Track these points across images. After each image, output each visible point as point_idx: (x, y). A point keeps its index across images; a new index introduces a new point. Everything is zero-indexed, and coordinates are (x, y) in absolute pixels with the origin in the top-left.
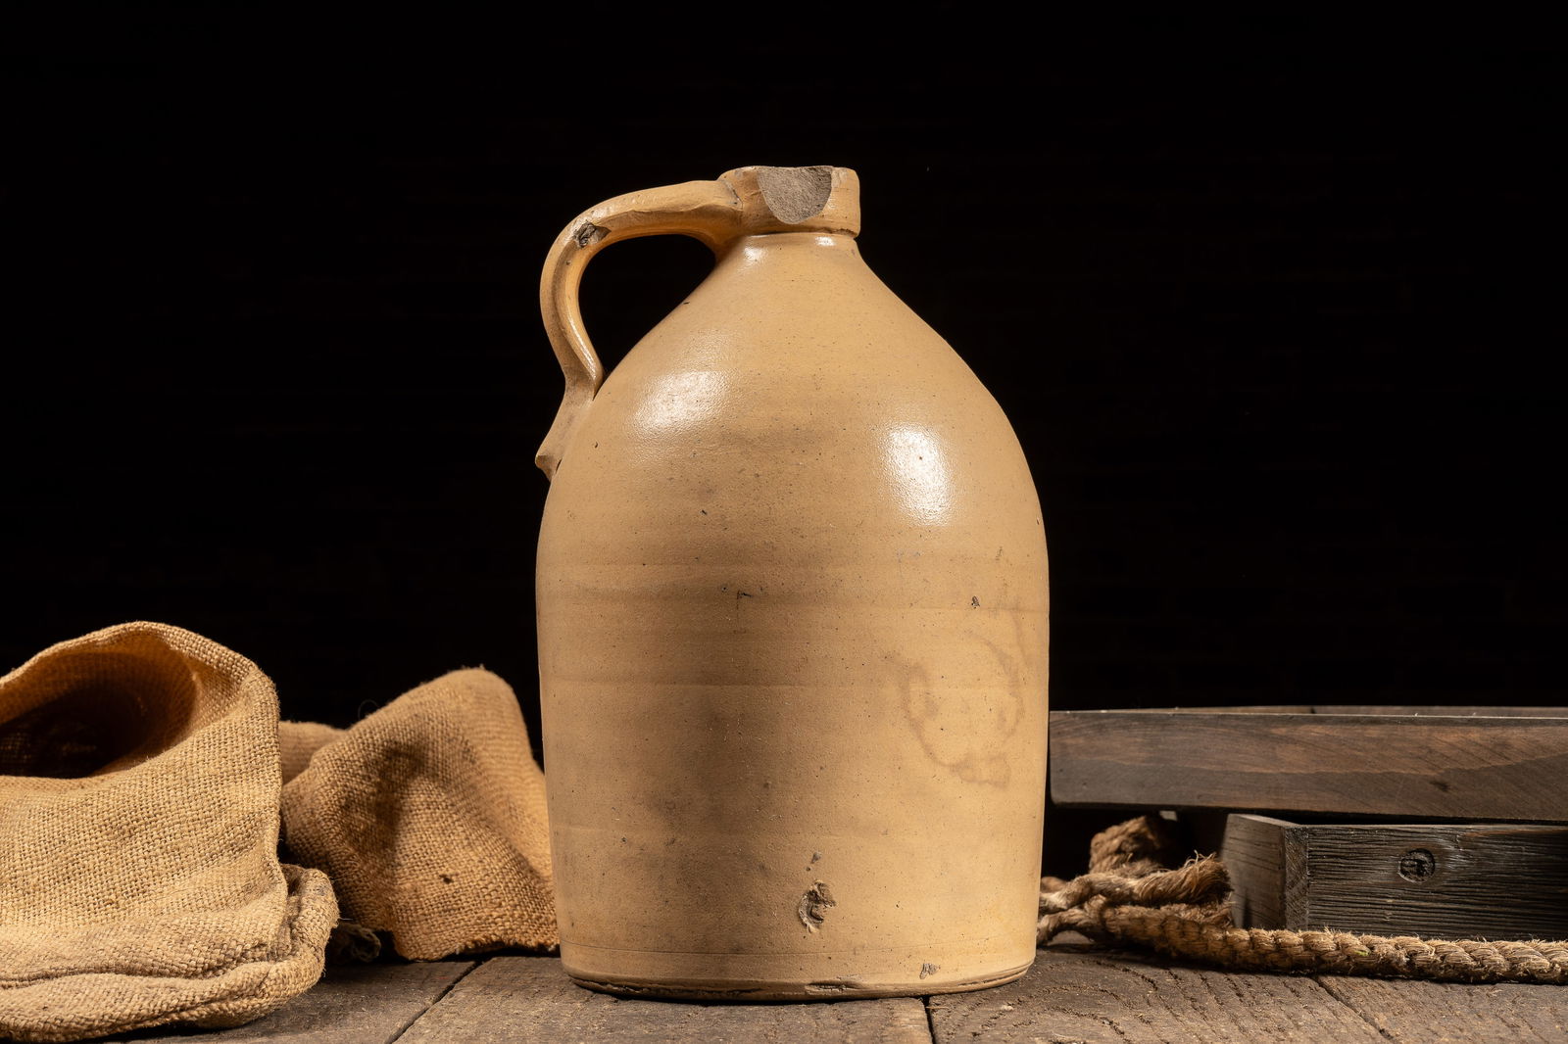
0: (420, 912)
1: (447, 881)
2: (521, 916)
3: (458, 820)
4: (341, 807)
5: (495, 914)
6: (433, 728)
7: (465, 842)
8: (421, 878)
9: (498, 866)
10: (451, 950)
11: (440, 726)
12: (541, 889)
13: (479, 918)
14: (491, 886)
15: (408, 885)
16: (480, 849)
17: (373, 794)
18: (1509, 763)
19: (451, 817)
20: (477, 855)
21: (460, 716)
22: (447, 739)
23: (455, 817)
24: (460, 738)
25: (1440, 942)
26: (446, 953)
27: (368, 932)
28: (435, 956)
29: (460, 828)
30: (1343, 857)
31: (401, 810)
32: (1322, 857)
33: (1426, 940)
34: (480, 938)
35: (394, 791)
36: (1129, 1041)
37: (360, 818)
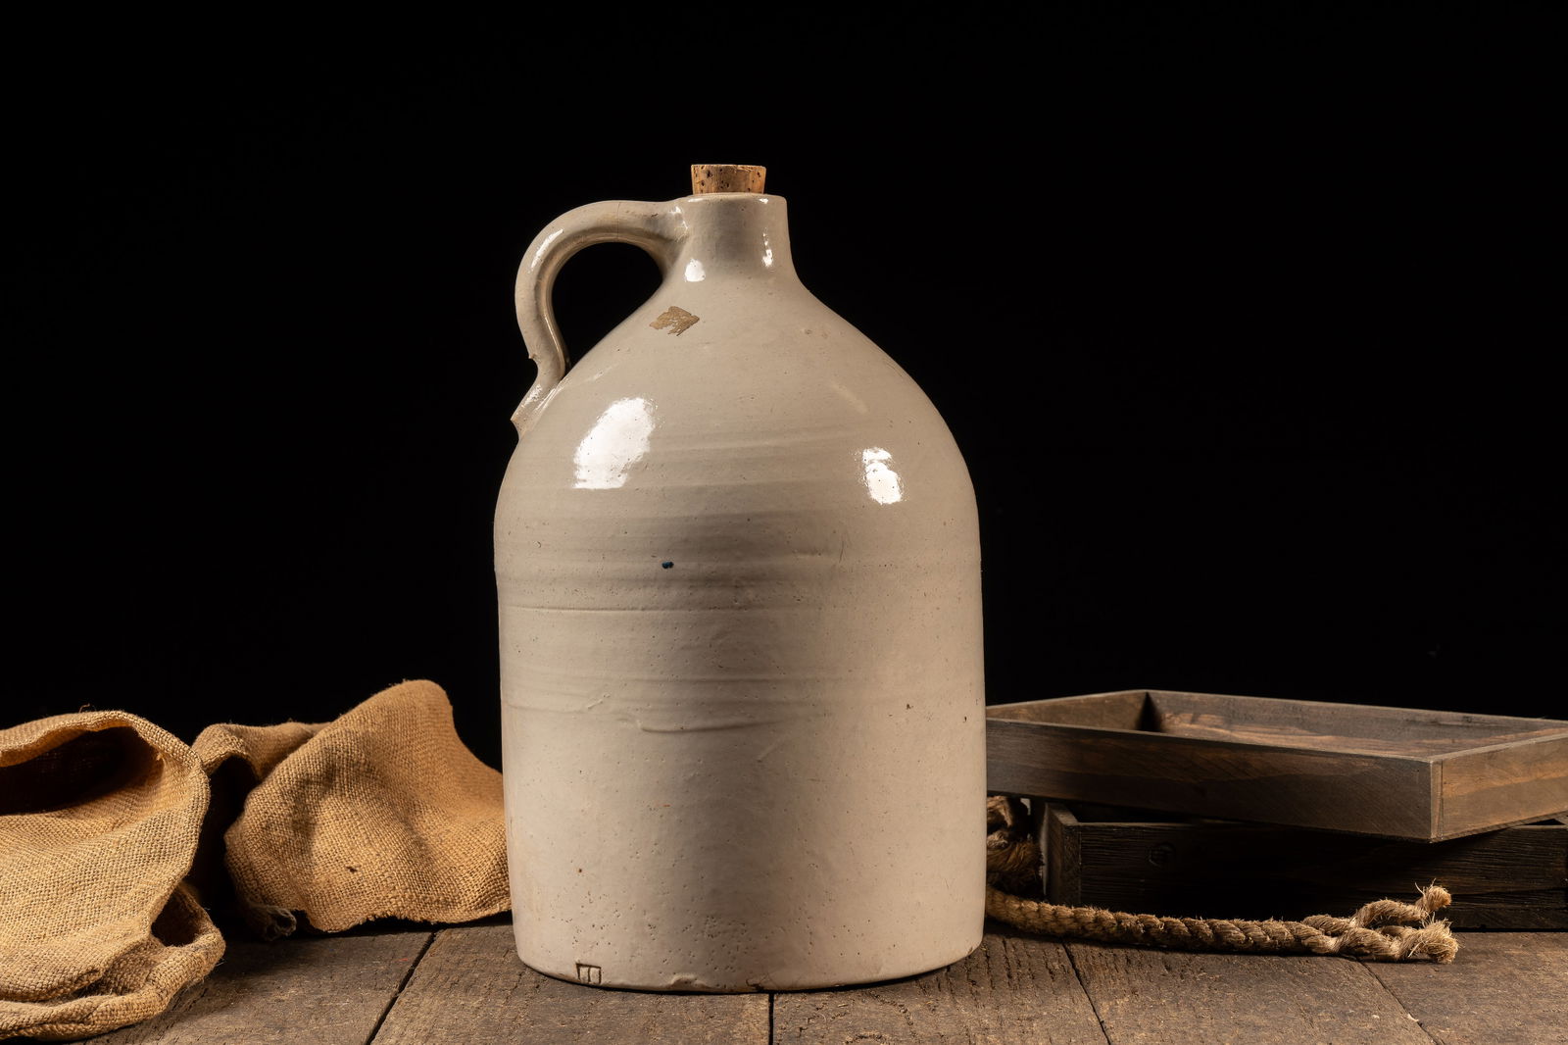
0: (333, 897)
1: (353, 870)
2: (411, 897)
3: (361, 824)
4: (263, 828)
5: (390, 896)
6: (339, 757)
7: (366, 842)
8: (333, 871)
9: (390, 857)
10: (356, 922)
11: (345, 755)
12: (428, 872)
13: (378, 899)
14: (386, 874)
15: (323, 879)
16: (378, 845)
17: (290, 815)
19: (355, 823)
20: (375, 850)
21: (365, 742)
22: (351, 764)
23: (358, 823)
24: (363, 761)
25: (1169, 919)
26: (351, 925)
27: (284, 910)
28: (344, 927)
29: (362, 832)
30: (1107, 849)
31: (315, 824)
32: (1091, 848)
33: (1159, 916)
34: (379, 913)
35: (308, 812)
36: (914, 1034)
37: (278, 835)
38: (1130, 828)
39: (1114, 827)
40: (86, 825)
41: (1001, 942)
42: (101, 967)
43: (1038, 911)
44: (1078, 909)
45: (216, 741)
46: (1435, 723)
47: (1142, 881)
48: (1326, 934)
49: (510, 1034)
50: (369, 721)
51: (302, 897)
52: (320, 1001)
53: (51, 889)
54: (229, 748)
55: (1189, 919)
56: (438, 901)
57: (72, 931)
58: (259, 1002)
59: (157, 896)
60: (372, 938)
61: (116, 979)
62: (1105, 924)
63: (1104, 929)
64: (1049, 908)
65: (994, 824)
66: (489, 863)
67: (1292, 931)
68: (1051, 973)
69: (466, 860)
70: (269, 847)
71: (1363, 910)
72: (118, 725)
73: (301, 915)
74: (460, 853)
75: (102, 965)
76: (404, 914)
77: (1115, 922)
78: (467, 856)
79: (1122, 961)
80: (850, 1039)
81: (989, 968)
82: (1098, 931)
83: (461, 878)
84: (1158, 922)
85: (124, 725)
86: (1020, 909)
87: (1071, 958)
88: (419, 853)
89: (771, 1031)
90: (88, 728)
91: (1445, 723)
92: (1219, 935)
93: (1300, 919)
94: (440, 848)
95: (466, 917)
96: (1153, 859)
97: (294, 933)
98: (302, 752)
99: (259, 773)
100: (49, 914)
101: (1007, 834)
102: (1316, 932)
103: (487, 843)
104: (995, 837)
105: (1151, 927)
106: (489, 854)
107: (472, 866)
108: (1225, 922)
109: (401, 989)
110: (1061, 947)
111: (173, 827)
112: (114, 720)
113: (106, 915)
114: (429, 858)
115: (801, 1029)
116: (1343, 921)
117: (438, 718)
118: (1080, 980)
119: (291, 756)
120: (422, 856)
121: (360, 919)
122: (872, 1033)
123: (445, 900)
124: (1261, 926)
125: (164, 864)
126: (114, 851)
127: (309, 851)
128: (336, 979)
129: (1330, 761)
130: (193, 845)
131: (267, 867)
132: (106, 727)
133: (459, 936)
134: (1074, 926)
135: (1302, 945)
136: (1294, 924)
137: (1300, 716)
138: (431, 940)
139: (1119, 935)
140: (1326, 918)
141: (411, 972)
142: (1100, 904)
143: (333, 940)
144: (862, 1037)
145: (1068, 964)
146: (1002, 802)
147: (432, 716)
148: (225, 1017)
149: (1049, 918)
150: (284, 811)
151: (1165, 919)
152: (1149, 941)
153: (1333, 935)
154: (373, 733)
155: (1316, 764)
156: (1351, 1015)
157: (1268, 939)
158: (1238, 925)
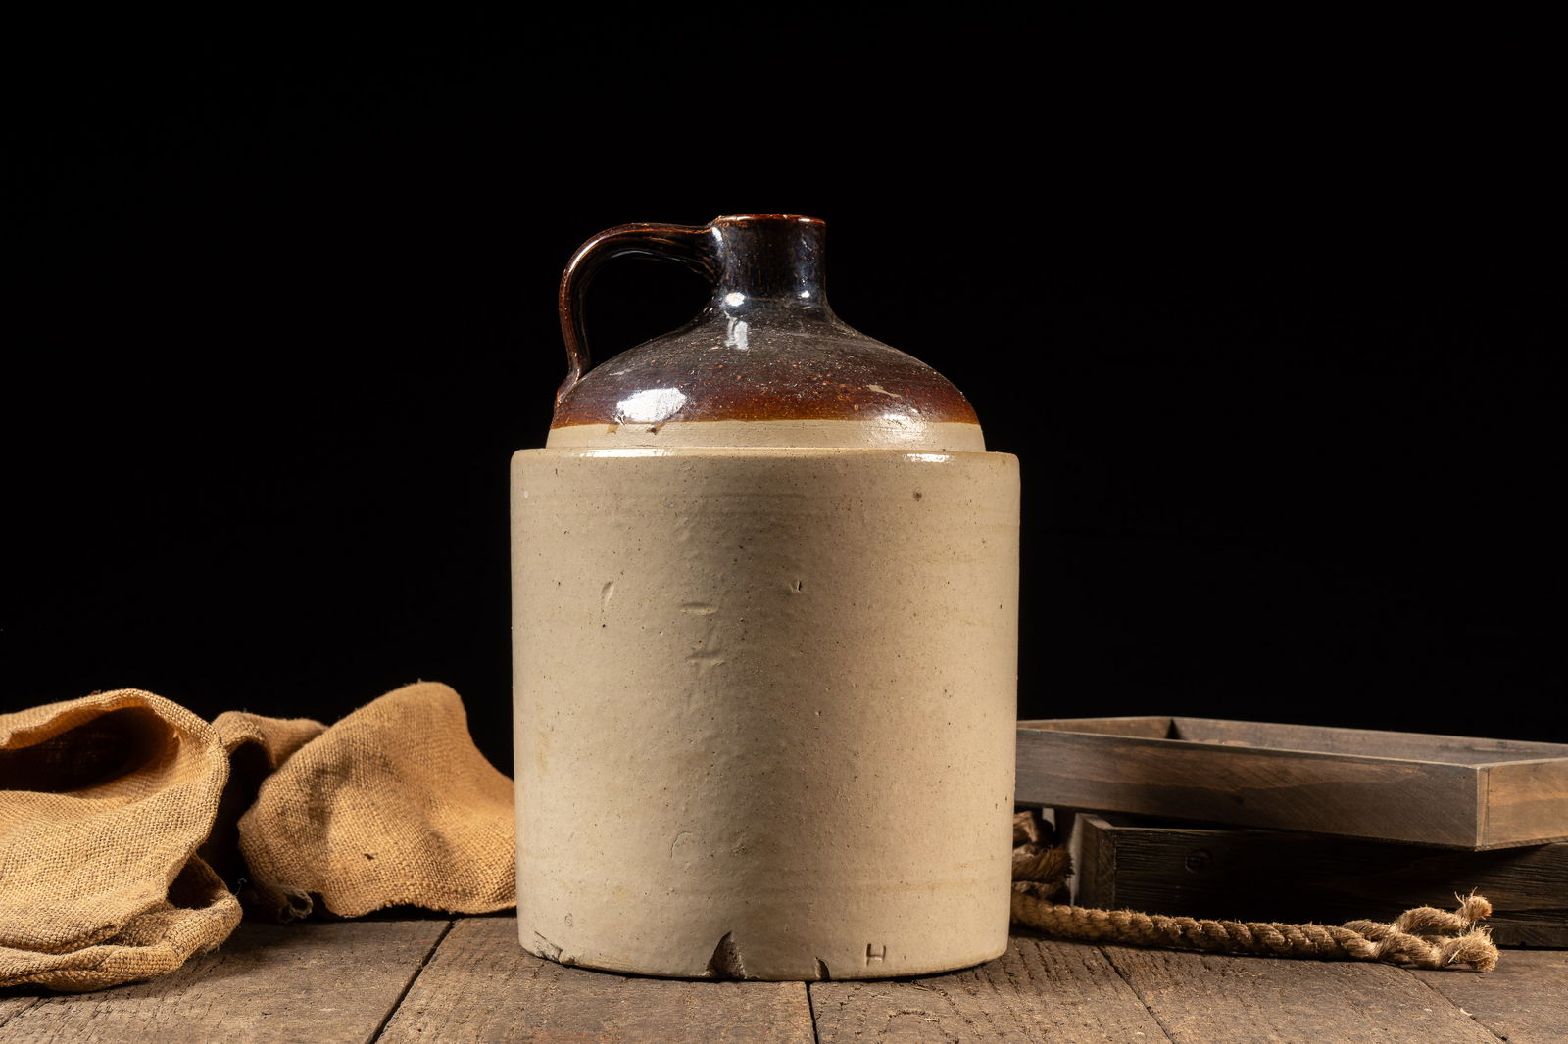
0: (349, 883)
1: (370, 857)
2: (429, 886)
3: (378, 814)
4: (278, 814)
5: (408, 884)
6: (355, 750)
7: (383, 831)
8: (349, 858)
9: (408, 847)
10: (373, 908)
11: (362, 747)
12: (446, 863)
13: (396, 886)
14: (404, 863)
15: (339, 866)
16: (395, 834)
17: (306, 802)
18: (1287, 786)
19: (372, 813)
20: (393, 839)
21: (382, 735)
22: (367, 757)
23: (375, 813)
24: (379, 755)
25: (1207, 921)
26: (368, 910)
27: (301, 891)
28: (361, 912)
29: (379, 821)
30: (1142, 853)
31: (331, 813)
32: (1127, 852)
33: (1197, 919)
34: (396, 900)
35: (324, 800)
36: (958, 1012)
37: (295, 821)
38: (1167, 833)
39: (1151, 832)
40: (99, 804)
41: (1033, 944)
42: (118, 923)
43: (1072, 914)
44: (1114, 912)
45: (233, 726)
46: (1469, 749)
47: (1178, 887)
48: (1366, 939)
49: (543, 1001)
50: (386, 716)
51: (319, 881)
52: (344, 970)
53: (65, 856)
54: (246, 733)
55: (1227, 922)
56: (456, 891)
57: (86, 896)
58: (282, 969)
59: (174, 860)
60: (389, 923)
61: (131, 935)
62: (1141, 926)
63: (1140, 931)
64: (1084, 911)
65: (1020, 840)
66: (508, 856)
67: (1332, 934)
68: (1089, 968)
69: (485, 853)
70: (284, 832)
71: (1402, 917)
72: (133, 704)
73: (318, 898)
74: (478, 846)
75: (119, 921)
76: (422, 902)
77: (1152, 924)
78: (485, 850)
79: (1160, 962)
80: (893, 1013)
81: (1025, 964)
82: (1134, 933)
83: (479, 871)
84: (1196, 924)
85: (139, 704)
86: (1054, 912)
87: (1108, 957)
88: (436, 846)
89: (811, 1004)
90: (103, 708)
91: (1480, 749)
92: (1258, 937)
93: (1340, 924)
94: (457, 842)
95: (484, 909)
96: (1189, 866)
97: (309, 916)
98: (317, 743)
99: (275, 762)
100: (63, 880)
101: (1033, 848)
102: (1356, 935)
103: (506, 837)
104: (1022, 850)
105: (1188, 929)
106: (508, 847)
107: (491, 859)
108: (1264, 925)
109: (425, 963)
110: (1095, 948)
111: (191, 797)
112: (129, 698)
113: (121, 880)
114: (447, 851)
115: (842, 1004)
116: (1383, 926)
117: (453, 719)
118: (1119, 974)
119: (306, 747)
120: (439, 847)
121: (377, 905)
122: (915, 1009)
123: (463, 891)
124: (1300, 929)
125: (181, 832)
126: (130, 819)
127: (325, 838)
128: (357, 953)
129: (1374, 768)
130: (211, 814)
131: (283, 850)
132: (121, 707)
133: (479, 924)
134: (1109, 928)
135: (1342, 948)
136: (1334, 928)
137: (1329, 743)
138: (450, 927)
139: (1156, 937)
140: (1367, 922)
141: (433, 951)
142: (1136, 907)
143: (349, 924)
144: (905, 1013)
145: (1105, 962)
146: (1027, 819)
147: (448, 716)
148: (248, 979)
149: (1084, 920)
150: (300, 798)
151: (1202, 921)
152: (1185, 943)
153: (1373, 940)
154: (389, 728)
155: (1359, 771)
156: (1402, 1008)
157: (1308, 941)
158: (1276, 928)
